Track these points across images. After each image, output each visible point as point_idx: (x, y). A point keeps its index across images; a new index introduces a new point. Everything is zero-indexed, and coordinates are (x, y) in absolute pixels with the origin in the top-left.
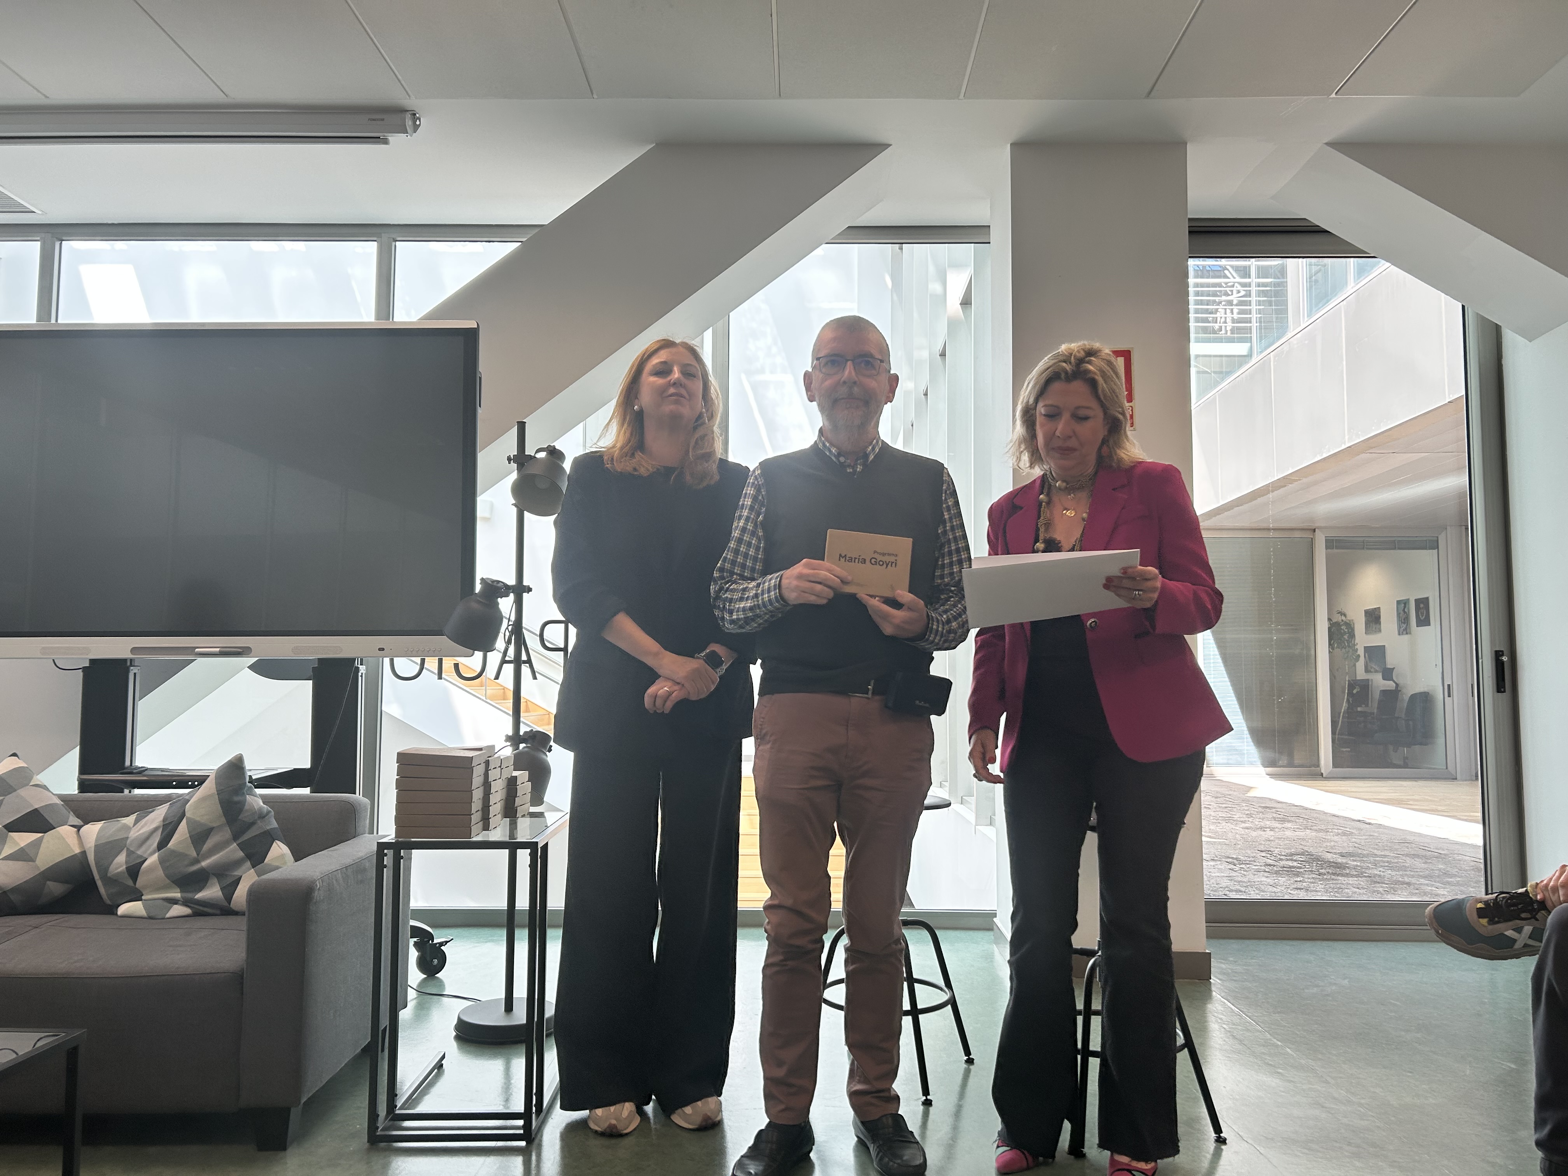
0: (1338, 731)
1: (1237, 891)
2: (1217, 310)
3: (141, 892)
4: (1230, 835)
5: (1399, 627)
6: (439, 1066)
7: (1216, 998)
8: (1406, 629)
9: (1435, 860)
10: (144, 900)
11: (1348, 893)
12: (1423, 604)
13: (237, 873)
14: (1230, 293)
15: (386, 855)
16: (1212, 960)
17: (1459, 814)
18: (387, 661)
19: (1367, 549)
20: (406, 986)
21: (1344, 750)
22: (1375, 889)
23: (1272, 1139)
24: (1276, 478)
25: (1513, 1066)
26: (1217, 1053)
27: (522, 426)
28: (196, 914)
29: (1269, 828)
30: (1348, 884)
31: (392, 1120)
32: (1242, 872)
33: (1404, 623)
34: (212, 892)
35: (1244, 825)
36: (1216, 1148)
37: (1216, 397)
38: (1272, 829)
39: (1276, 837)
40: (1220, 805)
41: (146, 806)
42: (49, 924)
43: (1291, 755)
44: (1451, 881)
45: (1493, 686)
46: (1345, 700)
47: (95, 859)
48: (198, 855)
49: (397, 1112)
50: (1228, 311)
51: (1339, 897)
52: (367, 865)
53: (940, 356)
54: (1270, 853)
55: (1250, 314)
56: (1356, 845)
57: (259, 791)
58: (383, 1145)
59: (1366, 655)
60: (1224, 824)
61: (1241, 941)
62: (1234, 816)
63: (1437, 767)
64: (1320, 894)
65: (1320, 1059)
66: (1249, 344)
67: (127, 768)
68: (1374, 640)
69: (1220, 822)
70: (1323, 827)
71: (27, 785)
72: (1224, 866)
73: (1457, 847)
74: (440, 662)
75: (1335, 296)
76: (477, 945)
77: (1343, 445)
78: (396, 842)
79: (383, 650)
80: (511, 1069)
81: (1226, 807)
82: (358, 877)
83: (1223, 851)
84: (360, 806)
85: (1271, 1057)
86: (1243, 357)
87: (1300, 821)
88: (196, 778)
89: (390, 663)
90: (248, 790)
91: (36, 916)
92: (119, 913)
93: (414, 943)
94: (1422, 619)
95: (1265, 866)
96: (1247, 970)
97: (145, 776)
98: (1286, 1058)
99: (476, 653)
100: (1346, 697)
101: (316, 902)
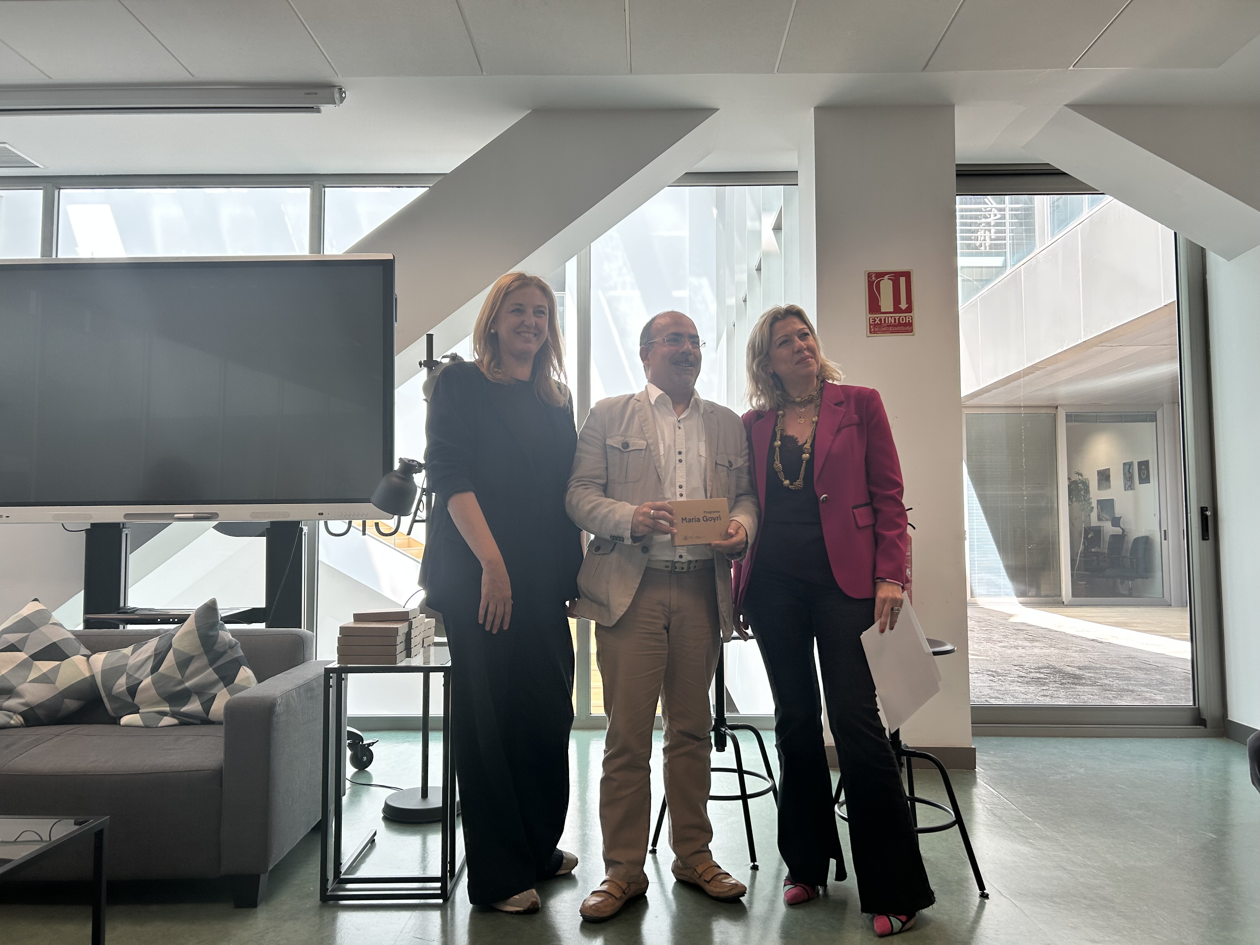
0: (1076, 568)
1: (996, 698)
3: (139, 707)
4: (990, 653)
5: (1125, 484)
6: (372, 841)
7: (980, 784)
8: (1130, 486)
9: (1153, 672)
10: (142, 713)
11: (1084, 699)
12: (1144, 466)
13: (213, 691)
14: (988, 216)
15: (331, 677)
16: (976, 753)
17: (1173, 634)
18: (322, 523)
19: (1099, 422)
20: (345, 779)
21: (1081, 583)
22: (1106, 695)
23: (1025, 895)
24: (1026, 367)
25: (1214, 836)
26: (981, 827)
27: (430, 338)
28: (182, 724)
29: (1021, 646)
30: (1084, 692)
31: (337, 883)
32: (1000, 682)
33: (1129, 481)
34: (194, 706)
35: (1001, 644)
36: (980, 901)
37: (977, 301)
38: (1023, 648)
39: (1026, 654)
40: (982, 628)
41: (140, 639)
42: (67, 733)
43: (1038, 588)
44: (1166, 689)
45: (1199, 534)
46: (1082, 543)
47: (101, 680)
48: (182, 678)
49: (342, 877)
50: (987, 231)
51: (1077, 702)
52: (316, 685)
53: (756, 270)
54: (1022, 667)
55: (1005, 226)
56: (1091, 660)
57: (229, 626)
58: (331, 902)
59: (1099, 507)
60: (985, 643)
61: (999, 738)
62: (993, 637)
63: (1156, 596)
64: (1062, 700)
65: (1062, 832)
66: (1003, 258)
67: (122, 608)
68: (1105, 495)
69: (982, 642)
70: (1064, 645)
71: (47, 623)
72: (986, 678)
73: (1171, 661)
74: (364, 523)
75: (1073, 220)
76: (396, 745)
77: (1080, 340)
78: (338, 667)
79: (321, 514)
80: (428, 843)
81: (987, 630)
82: (309, 695)
83: (984, 665)
84: (307, 638)
85: (1023, 830)
86: (999, 269)
87: (1046, 640)
88: (178, 616)
89: (326, 523)
90: (220, 626)
91: (57, 727)
92: (122, 723)
93: (349, 745)
94: (1143, 478)
95: (1018, 677)
96: (1005, 761)
97: (137, 615)
98: (1035, 831)
99: (393, 516)
100: (1082, 541)
101: (278, 714)
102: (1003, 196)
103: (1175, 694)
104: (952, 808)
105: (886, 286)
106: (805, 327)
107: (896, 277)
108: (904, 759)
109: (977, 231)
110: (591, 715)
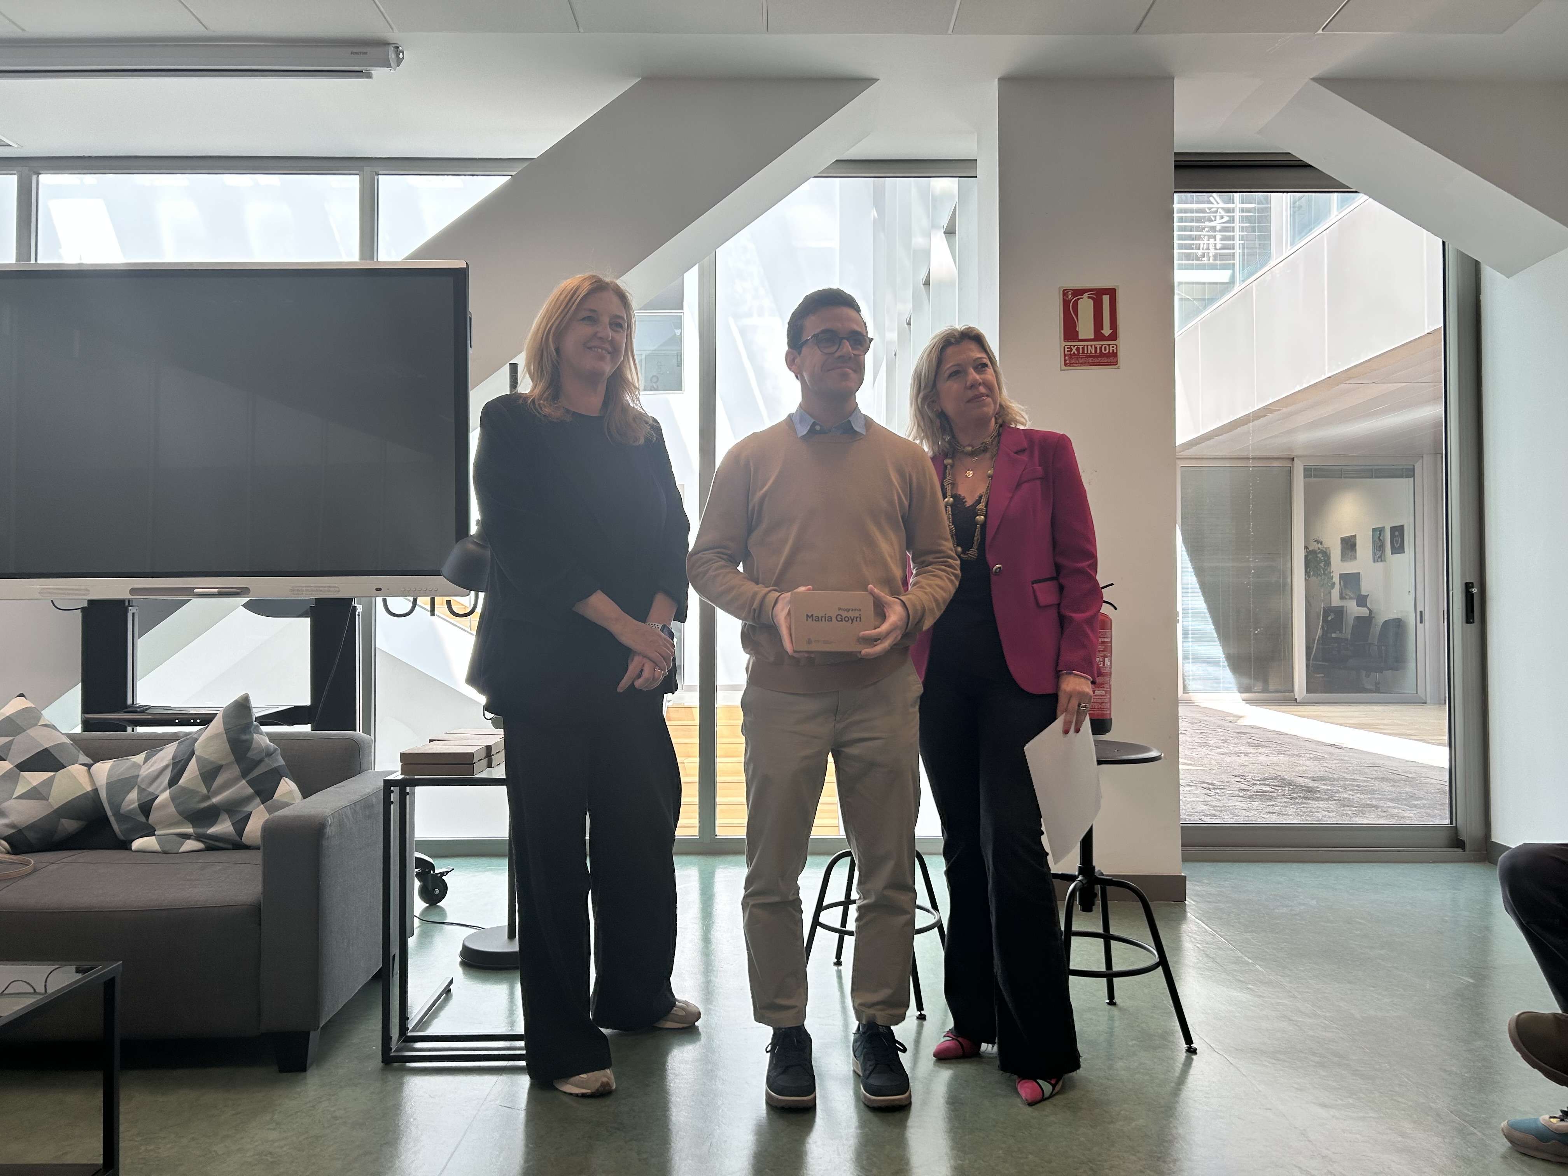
0: (1312, 657)
1: (1212, 816)
3: (154, 828)
4: (1206, 761)
5: (1374, 555)
6: (447, 991)
7: (1190, 919)
8: (1380, 557)
9: (1401, 783)
10: (158, 835)
11: (1318, 817)
12: (1398, 532)
13: (247, 809)
14: (1213, 219)
15: (392, 792)
16: (1187, 882)
17: (1428, 737)
18: (379, 600)
19: (1345, 477)
20: (413, 916)
21: (1318, 675)
22: (1344, 812)
23: (1242, 1050)
24: (1256, 408)
25: (1471, 981)
26: (1191, 971)
27: (514, 368)
28: (209, 848)
29: (1243, 753)
30: (1319, 808)
31: (403, 1041)
32: (1217, 797)
33: (1380, 551)
34: (223, 827)
35: (1219, 750)
36: (1186, 1057)
37: (1198, 325)
38: (1246, 754)
39: (1250, 762)
40: (1196, 731)
41: (154, 745)
42: (65, 860)
43: (1266, 682)
44: (1418, 804)
45: (1462, 616)
46: (1320, 627)
47: (107, 797)
48: (208, 791)
49: (409, 1034)
50: (1211, 237)
51: (1310, 820)
52: (374, 801)
53: (923, 285)
54: (1244, 778)
55: (1234, 232)
56: (1327, 769)
57: (265, 729)
58: (396, 1064)
59: (1342, 583)
60: (1200, 749)
61: (1214, 864)
62: (1209, 742)
63: (1406, 691)
64: (1291, 817)
65: (1289, 976)
66: (1230, 272)
67: (130, 706)
68: (1350, 568)
69: (1196, 747)
70: (1296, 752)
71: (36, 725)
72: (1200, 791)
73: (1425, 770)
74: (433, 601)
75: (1319, 224)
76: (476, 874)
77: (1323, 376)
78: (402, 779)
79: (379, 589)
81: (1201, 733)
82: (367, 813)
83: (1198, 776)
84: (364, 743)
85: (1242, 974)
86: (1226, 285)
87: (1275, 746)
88: (200, 716)
89: (385, 601)
90: (255, 728)
91: (52, 853)
92: (133, 848)
93: (418, 874)
94: (1397, 547)
95: (1239, 791)
96: (1221, 891)
97: (149, 714)
98: (1256, 975)
99: (470, 592)
100: (1321, 624)
101: (328, 838)
102: (1232, 194)
103: (1429, 811)
104: (1155, 947)
105: (1086, 306)
106: (984, 355)
107: (1097, 295)
108: (1098, 888)
109: (1199, 238)
110: (717, 837)
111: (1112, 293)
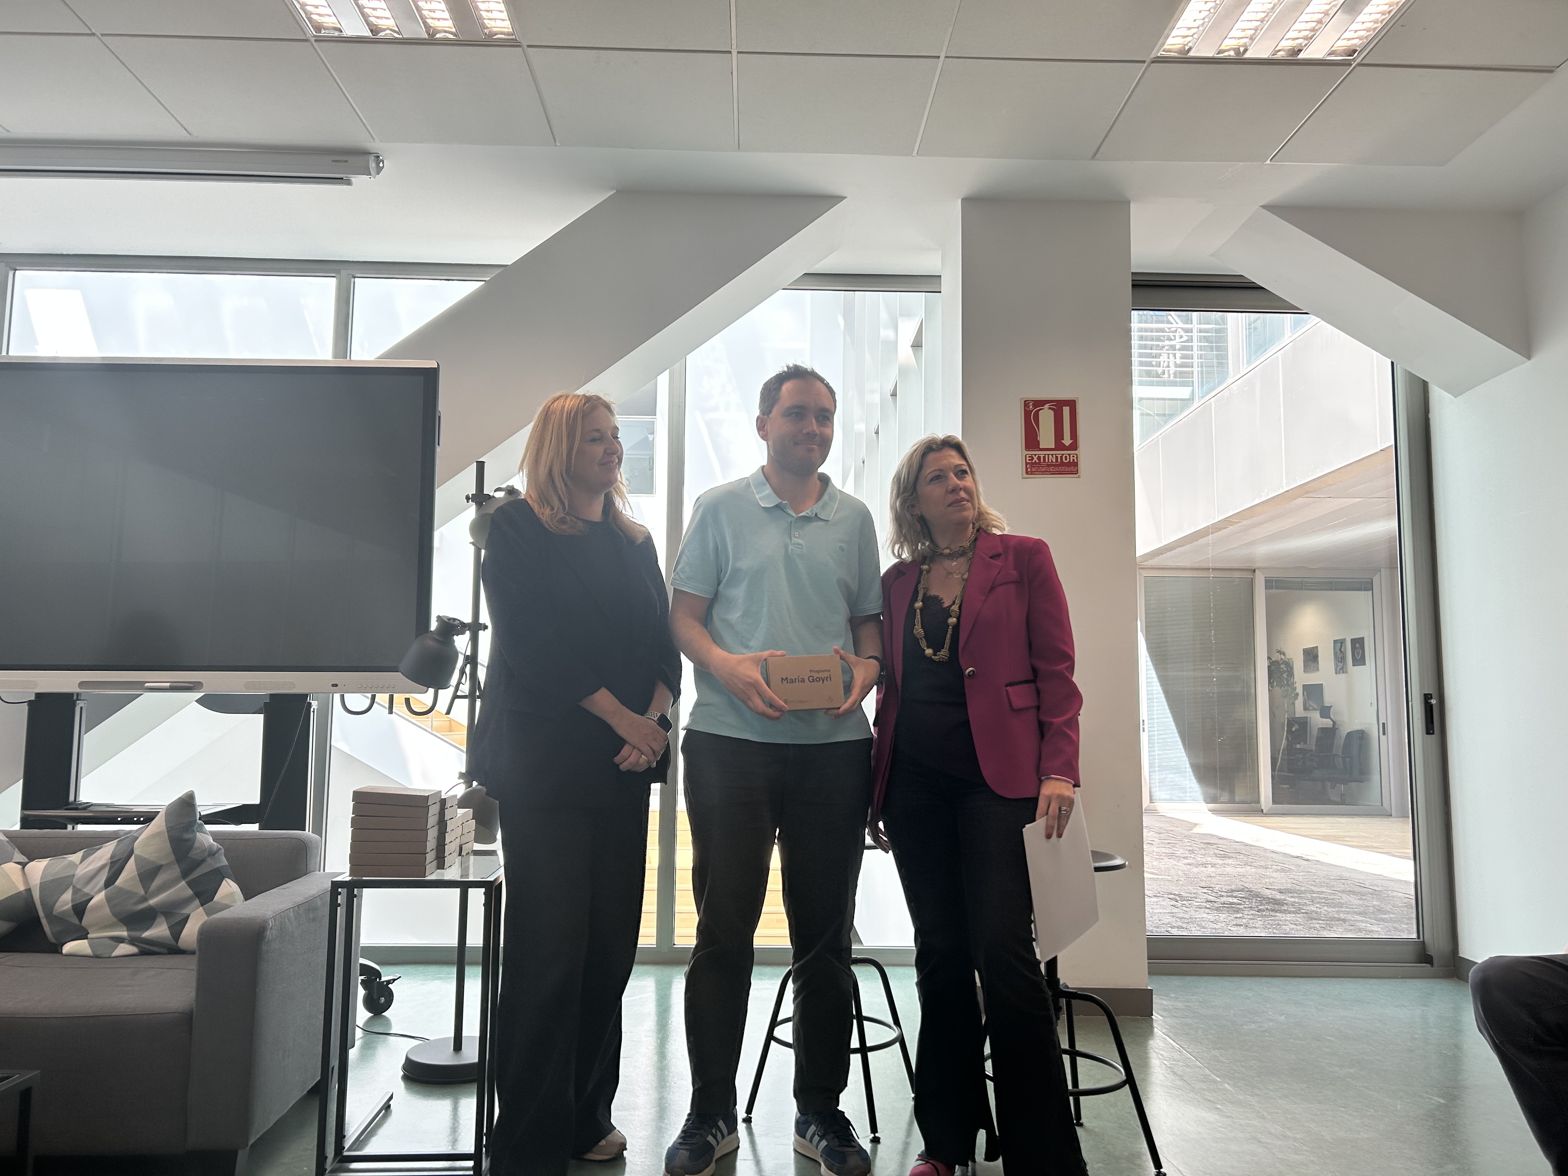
0: (1277, 768)
1: (1179, 927)
2: (1160, 355)
3: (87, 931)
4: (1173, 872)
5: (1336, 666)
6: (387, 1107)
7: (1157, 1034)
8: (1342, 668)
9: (1369, 897)
10: (90, 939)
11: (1285, 930)
12: (1358, 644)
13: (186, 911)
14: (1173, 338)
15: (340, 893)
16: (1154, 996)
17: (1395, 850)
18: (337, 697)
19: (1305, 589)
20: (355, 1025)
21: (1284, 786)
22: (1312, 925)
23: (1210, 1174)
24: (1217, 520)
25: (1442, 1101)
26: (1158, 1089)
27: (481, 466)
28: (143, 953)
29: (1210, 864)
30: (1286, 920)
31: (339, 1162)
32: (1184, 908)
33: (1341, 662)
34: (159, 930)
35: (1186, 861)
37: (1159, 439)
38: (1213, 865)
39: (1217, 873)
40: (1164, 841)
41: (93, 843)
43: (1232, 792)
44: (1385, 918)
45: (1423, 728)
46: (1285, 737)
47: (40, 897)
48: (146, 894)
49: (345, 1154)
50: (1171, 356)
51: (1277, 933)
52: (319, 903)
53: (891, 395)
54: (1211, 889)
55: (1192, 351)
56: (1294, 882)
57: (209, 828)
59: (1305, 694)
60: (1167, 860)
61: (1182, 978)
62: (1176, 852)
63: (1373, 804)
64: (1259, 930)
65: (1257, 1095)
66: (1191, 388)
67: (71, 804)
68: (1313, 679)
69: (1163, 858)
70: (1263, 863)
72: (1166, 902)
73: (1391, 884)
74: (391, 698)
75: (1274, 344)
76: (424, 982)
77: (1281, 489)
78: (350, 881)
79: (336, 685)
80: (460, 1109)
81: (1169, 843)
82: (311, 916)
83: (1165, 887)
84: (312, 843)
85: (1210, 1093)
86: (1185, 402)
87: (1241, 857)
88: (143, 814)
89: (342, 697)
90: (198, 827)
92: (64, 951)
93: (363, 981)
94: (1358, 659)
95: (1206, 902)
96: (1188, 1006)
97: (91, 812)
98: (1224, 1094)
99: (428, 690)
100: (1285, 734)
101: (268, 941)
102: (1190, 313)
103: (1396, 925)
104: (1121, 1065)
106: (964, 462)
107: (1058, 406)
108: (1063, 1002)
110: (675, 946)
111: (1072, 404)
